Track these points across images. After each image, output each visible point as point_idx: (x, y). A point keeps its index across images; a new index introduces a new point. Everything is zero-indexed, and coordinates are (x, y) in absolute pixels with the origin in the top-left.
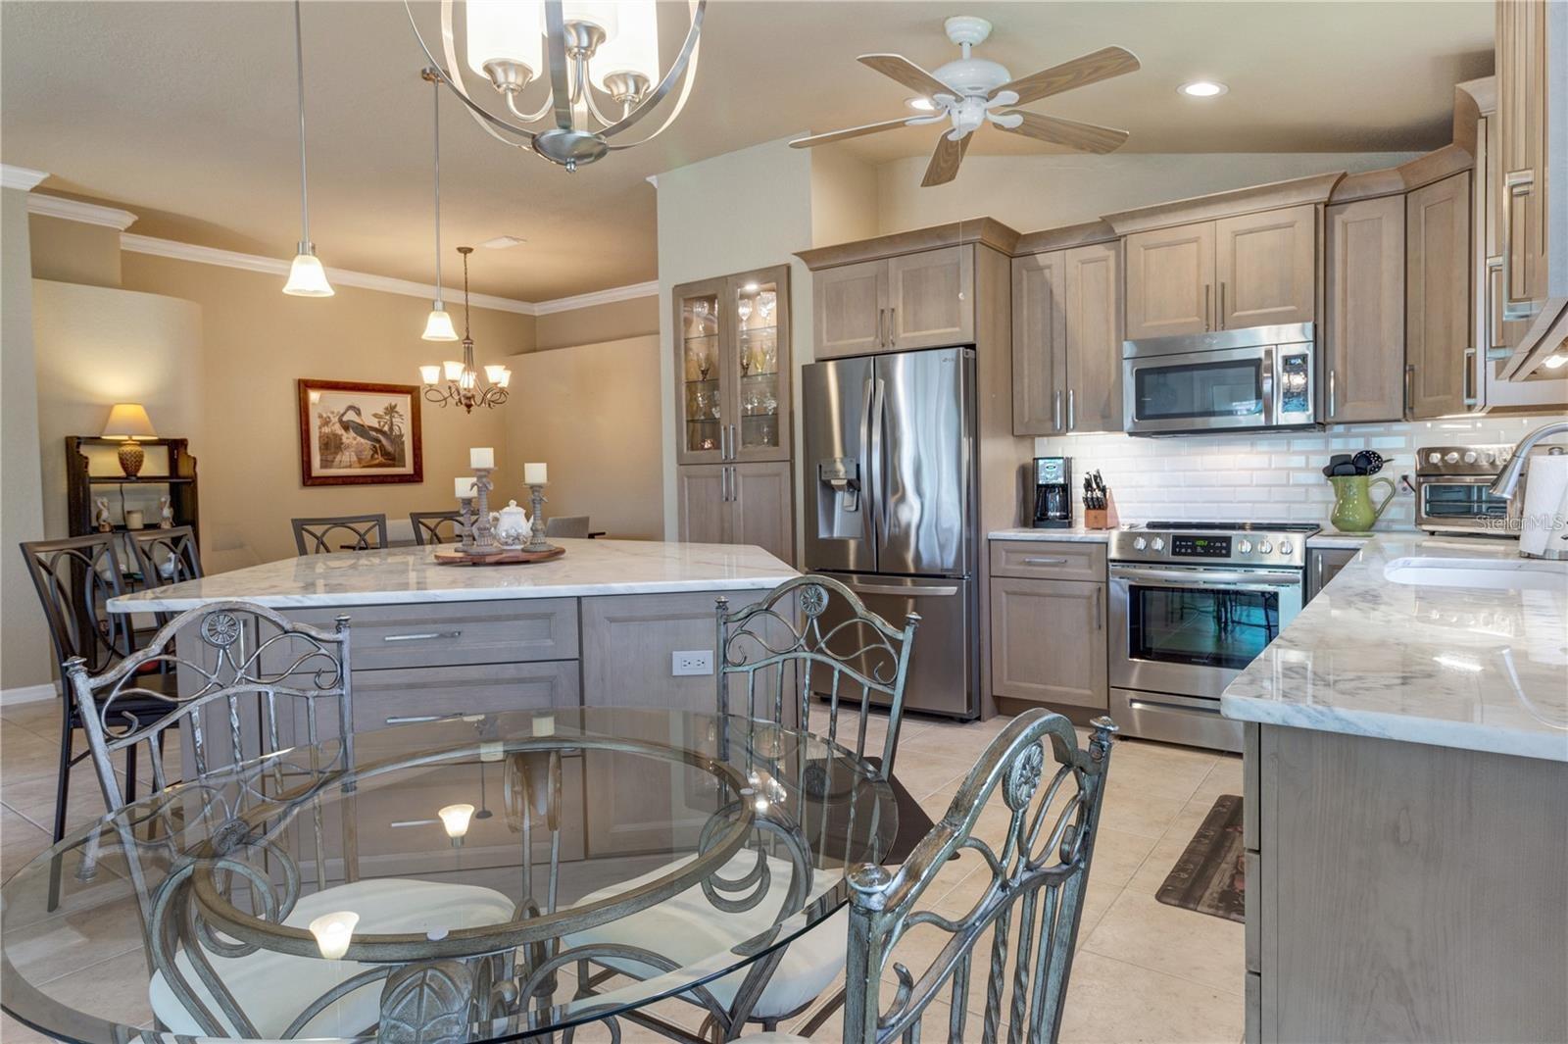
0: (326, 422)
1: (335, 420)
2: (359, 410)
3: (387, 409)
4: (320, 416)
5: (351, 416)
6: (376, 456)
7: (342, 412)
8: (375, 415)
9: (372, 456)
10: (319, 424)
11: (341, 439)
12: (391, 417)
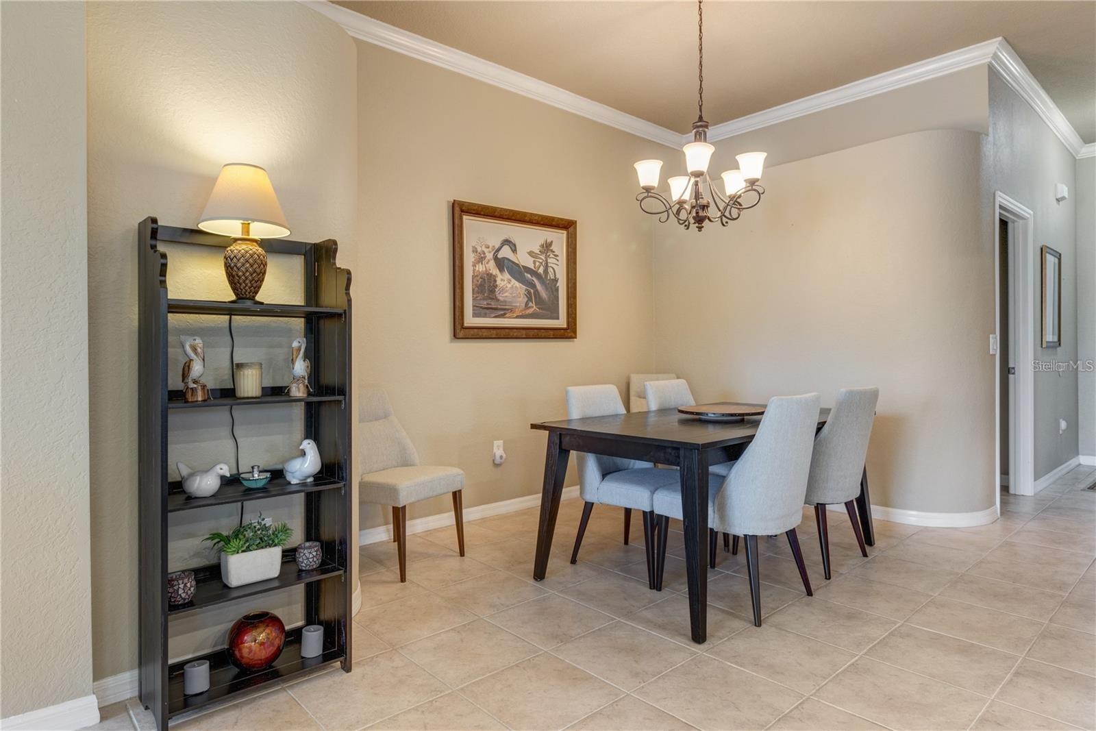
0: (481, 259)
1: (490, 256)
2: (515, 245)
3: (542, 246)
4: (475, 251)
5: (506, 252)
6: (530, 304)
7: (497, 247)
8: (531, 254)
9: (527, 304)
10: (473, 260)
11: (495, 281)
12: (547, 257)
